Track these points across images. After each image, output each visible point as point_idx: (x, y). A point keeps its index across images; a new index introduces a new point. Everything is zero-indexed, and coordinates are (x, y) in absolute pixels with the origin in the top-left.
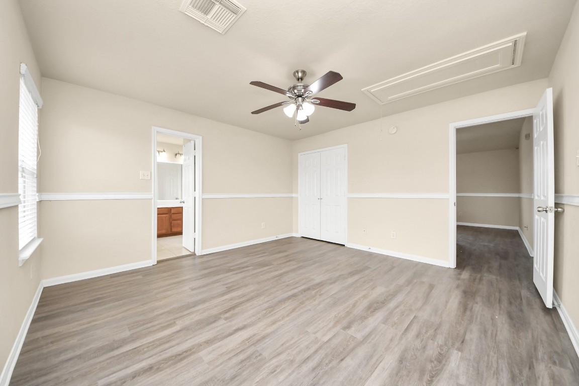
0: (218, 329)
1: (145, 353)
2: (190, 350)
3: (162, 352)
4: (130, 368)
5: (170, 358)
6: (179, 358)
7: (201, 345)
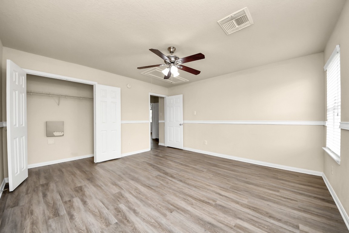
0: (226, 202)
1: (268, 226)
2: (247, 207)
3: (259, 218)
4: (280, 226)
5: (258, 212)
6: (255, 209)
7: (241, 205)
